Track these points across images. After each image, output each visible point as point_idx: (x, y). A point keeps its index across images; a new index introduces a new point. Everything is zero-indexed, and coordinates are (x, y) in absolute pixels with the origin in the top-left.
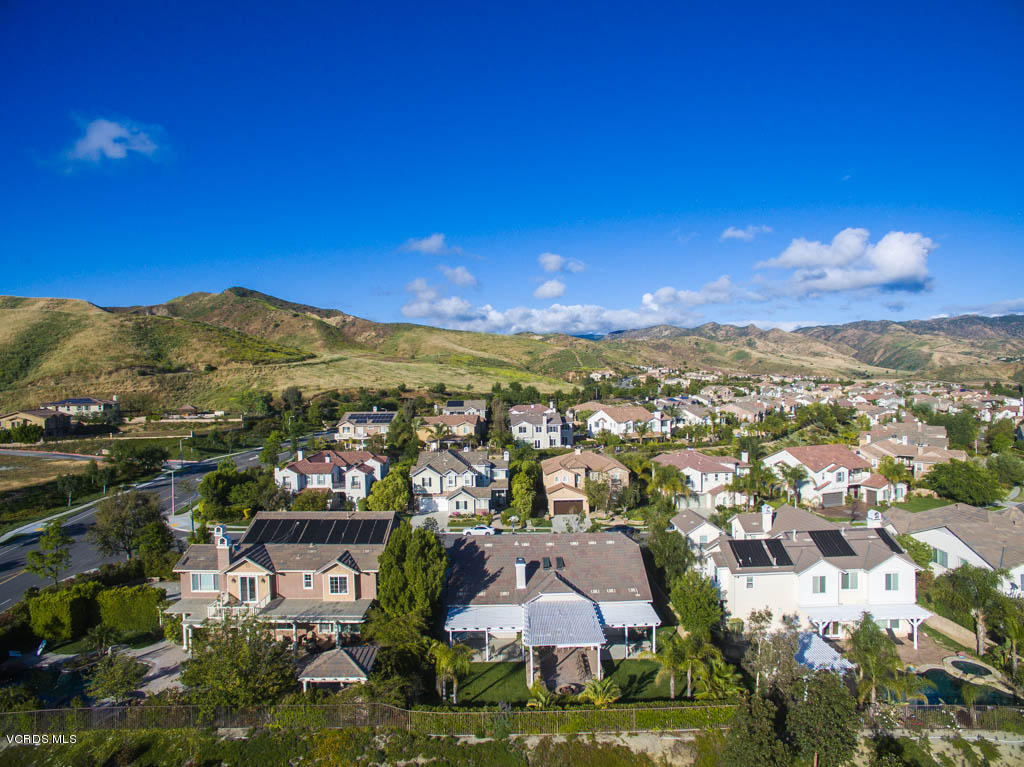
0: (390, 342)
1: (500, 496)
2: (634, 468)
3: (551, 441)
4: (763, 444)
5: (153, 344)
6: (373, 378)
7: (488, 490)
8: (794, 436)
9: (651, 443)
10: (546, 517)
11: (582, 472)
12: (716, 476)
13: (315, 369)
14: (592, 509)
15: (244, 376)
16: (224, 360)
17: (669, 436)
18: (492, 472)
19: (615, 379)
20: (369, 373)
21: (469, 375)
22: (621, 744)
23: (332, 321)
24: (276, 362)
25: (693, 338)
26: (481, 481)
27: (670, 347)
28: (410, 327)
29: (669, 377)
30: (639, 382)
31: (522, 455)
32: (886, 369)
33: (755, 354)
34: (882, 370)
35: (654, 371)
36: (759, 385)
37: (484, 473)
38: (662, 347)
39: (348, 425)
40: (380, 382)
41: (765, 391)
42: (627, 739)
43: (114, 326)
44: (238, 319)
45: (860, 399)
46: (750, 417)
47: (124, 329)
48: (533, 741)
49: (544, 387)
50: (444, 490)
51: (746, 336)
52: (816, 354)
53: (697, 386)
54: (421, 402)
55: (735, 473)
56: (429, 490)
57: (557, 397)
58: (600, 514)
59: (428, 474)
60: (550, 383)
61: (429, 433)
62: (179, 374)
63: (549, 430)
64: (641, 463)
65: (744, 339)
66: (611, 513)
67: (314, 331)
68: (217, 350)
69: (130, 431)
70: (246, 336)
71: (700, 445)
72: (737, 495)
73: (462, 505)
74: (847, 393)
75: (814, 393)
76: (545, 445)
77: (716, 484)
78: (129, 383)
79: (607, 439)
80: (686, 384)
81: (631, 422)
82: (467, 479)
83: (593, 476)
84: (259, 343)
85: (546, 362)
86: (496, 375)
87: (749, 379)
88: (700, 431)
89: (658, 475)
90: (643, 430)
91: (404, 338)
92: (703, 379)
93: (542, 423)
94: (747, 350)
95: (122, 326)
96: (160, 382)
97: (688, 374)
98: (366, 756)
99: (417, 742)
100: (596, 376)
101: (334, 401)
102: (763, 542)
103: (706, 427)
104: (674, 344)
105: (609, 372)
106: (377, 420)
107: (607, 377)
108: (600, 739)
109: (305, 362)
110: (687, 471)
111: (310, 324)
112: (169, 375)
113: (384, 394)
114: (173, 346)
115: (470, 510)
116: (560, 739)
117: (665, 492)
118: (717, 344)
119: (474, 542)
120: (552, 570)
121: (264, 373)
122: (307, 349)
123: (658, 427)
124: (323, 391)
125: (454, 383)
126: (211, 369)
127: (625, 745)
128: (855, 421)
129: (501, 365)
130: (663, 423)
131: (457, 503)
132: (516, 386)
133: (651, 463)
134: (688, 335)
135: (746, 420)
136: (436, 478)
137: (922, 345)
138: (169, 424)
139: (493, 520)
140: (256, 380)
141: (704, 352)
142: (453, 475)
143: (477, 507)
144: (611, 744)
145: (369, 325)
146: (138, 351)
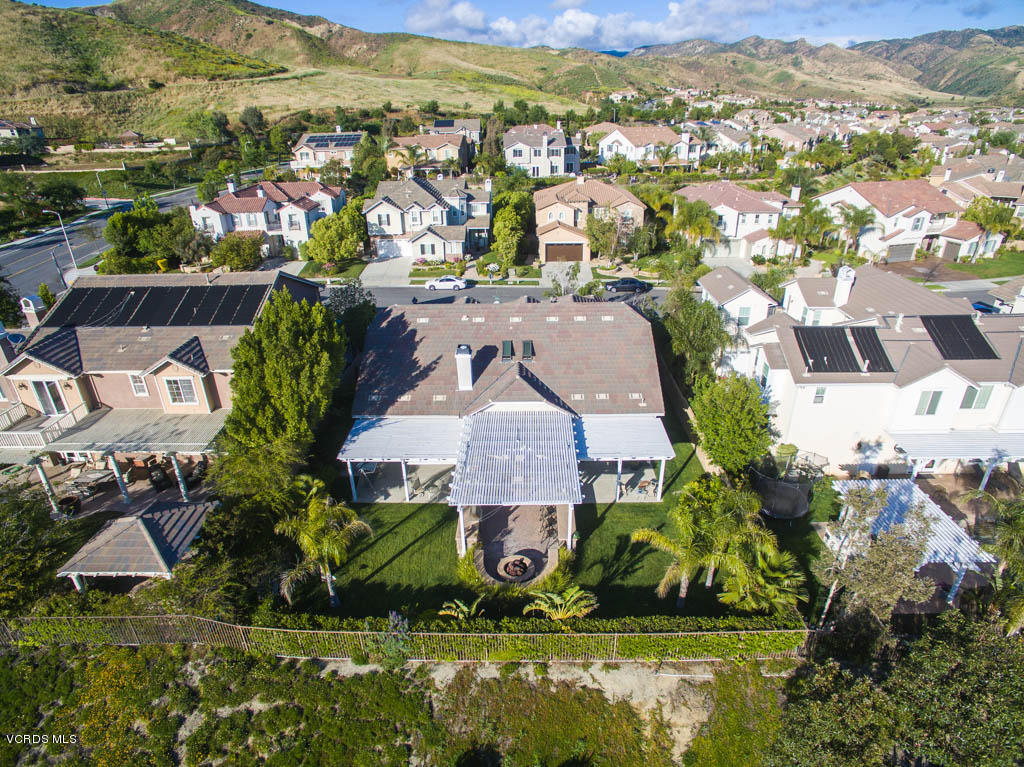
0: (384, 57)
1: (480, 237)
2: (651, 204)
3: (552, 168)
4: (816, 178)
5: (77, 51)
6: (355, 96)
7: (461, 230)
8: (849, 170)
9: (675, 173)
10: (535, 265)
11: (584, 207)
12: (757, 217)
13: (285, 85)
14: (594, 255)
15: (198, 95)
16: (172, 75)
17: (696, 165)
18: (469, 206)
19: (637, 101)
20: (351, 90)
21: (469, 93)
22: (591, 685)
23: (316, 31)
24: (238, 77)
25: (731, 55)
26: (453, 217)
27: (702, 66)
28: (406, 38)
29: (699, 99)
30: (664, 105)
31: (513, 184)
32: (952, 95)
33: (800, 76)
34: (947, 96)
35: (682, 93)
36: (803, 110)
37: (458, 207)
38: (693, 66)
39: (305, 150)
40: (362, 100)
41: (813, 117)
42: (600, 675)
43: (14, 22)
44: (202, 27)
45: (924, 129)
46: (798, 145)
47: (29, 26)
48: (444, 673)
49: (555, 107)
50: (408, 229)
51: (792, 53)
52: (870, 77)
53: (731, 111)
54: (409, 124)
55: (780, 214)
56: (388, 230)
57: (568, 119)
58: (603, 262)
59: (385, 209)
60: (562, 103)
61: (400, 158)
62: (117, 93)
63: (551, 153)
64: (661, 197)
65: (790, 57)
66: (618, 260)
67: (293, 43)
68: (162, 61)
69: (57, 163)
70: (198, 43)
71: (734, 177)
72: (782, 243)
73: (428, 249)
74: (906, 122)
75: (868, 121)
76: (545, 173)
77: (757, 228)
78: (53, 103)
79: (621, 168)
80: (717, 107)
81: (652, 146)
82: (435, 215)
83: (598, 212)
84: (214, 52)
85: (561, 81)
86: (500, 93)
87: (791, 104)
88: (736, 158)
89: (681, 213)
90: (666, 156)
91: (400, 51)
92: (738, 103)
93: (541, 144)
94: (791, 70)
95: (25, 22)
96: (95, 103)
97: (720, 97)
98: (167, 698)
99: (255, 674)
100: (616, 97)
101: (305, 123)
102: (848, 332)
103: (744, 155)
104: (707, 62)
105: (631, 93)
106: (341, 142)
107: (629, 98)
108: (555, 675)
109: (272, 77)
110: (720, 210)
111: (288, 34)
112: (105, 94)
113: (366, 114)
114: (105, 55)
115: (439, 255)
116: (489, 671)
117: (690, 237)
118: (758, 63)
119: (403, 315)
120: (515, 361)
121: (221, 91)
122: (275, 61)
123: (684, 153)
124: (292, 112)
125: (450, 102)
126: (157, 86)
127: (596, 686)
128: (915, 155)
129: (509, 82)
130: (691, 149)
131: (423, 246)
132: (521, 105)
133: (673, 198)
134: (725, 52)
135: (792, 149)
136: (395, 214)
137: (1009, 61)
138: (105, 155)
139: (466, 269)
140: (212, 99)
141: (740, 72)
142: (417, 210)
143: (448, 252)
144: (573, 683)
145: (359, 37)
146: (58, 61)
